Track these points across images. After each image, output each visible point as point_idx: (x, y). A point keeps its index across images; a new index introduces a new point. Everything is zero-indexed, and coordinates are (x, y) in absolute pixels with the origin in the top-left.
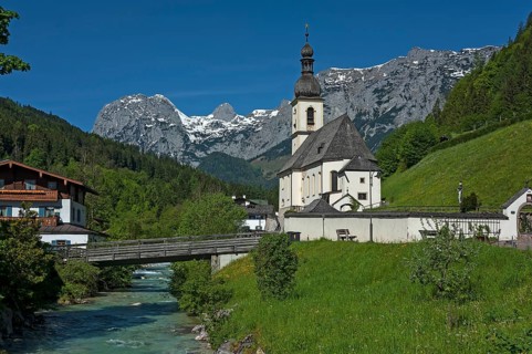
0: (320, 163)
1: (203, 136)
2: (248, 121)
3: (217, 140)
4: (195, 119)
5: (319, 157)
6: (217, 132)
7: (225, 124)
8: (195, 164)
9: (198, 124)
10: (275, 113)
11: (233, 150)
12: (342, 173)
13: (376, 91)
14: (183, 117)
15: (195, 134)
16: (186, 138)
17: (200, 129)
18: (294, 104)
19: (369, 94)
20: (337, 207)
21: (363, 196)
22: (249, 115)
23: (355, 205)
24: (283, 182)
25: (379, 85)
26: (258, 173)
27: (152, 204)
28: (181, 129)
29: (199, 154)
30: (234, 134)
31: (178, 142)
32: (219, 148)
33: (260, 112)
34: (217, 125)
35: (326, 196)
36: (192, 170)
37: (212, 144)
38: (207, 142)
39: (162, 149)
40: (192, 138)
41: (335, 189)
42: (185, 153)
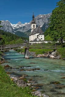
0: (35, 34)
1: (15, 28)
2: (24, 25)
3: (18, 29)
4: (14, 25)
5: (35, 33)
6: (18, 27)
7: (20, 26)
8: (14, 33)
9: (14, 26)
10: (29, 23)
11: (21, 31)
12: (38, 35)
13: (48, 19)
14: (12, 24)
15: (14, 28)
16: (12, 28)
17: (15, 27)
18: (31, 24)
19: (47, 19)
20: (37, 40)
21: (41, 39)
22: (24, 24)
23: (40, 40)
24: (30, 37)
25: (49, 18)
26: (26, 35)
27: (7, 41)
28: (11, 27)
29: (15, 31)
30: (21, 27)
31: (11, 29)
32: (18, 30)
33: (26, 23)
34: (18, 26)
35: (36, 39)
36: (14, 35)
37: (17, 30)
38: (16, 29)
39: (8, 31)
40: (13, 28)
41: (37, 38)
42: (12, 31)
